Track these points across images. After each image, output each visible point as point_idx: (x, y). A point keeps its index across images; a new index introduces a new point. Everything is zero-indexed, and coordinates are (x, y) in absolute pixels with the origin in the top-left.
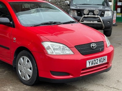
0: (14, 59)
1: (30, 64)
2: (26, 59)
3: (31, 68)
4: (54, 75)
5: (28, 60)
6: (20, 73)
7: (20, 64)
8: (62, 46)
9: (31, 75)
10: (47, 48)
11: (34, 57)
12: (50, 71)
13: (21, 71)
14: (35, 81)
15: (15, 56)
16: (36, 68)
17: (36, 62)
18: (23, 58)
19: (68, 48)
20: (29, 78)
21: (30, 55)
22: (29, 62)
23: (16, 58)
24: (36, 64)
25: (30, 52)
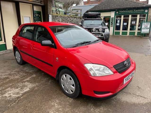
0: (57, 74)
1: (73, 82)
2: (69, 76)
3: (74, 85)
4: (97, 94)
5: (70, 78)
6: (63, 87)
7: (63, 80)
8: (103, 67)
9: (74, 91)
10: (89, 70)
12: (94, 91)
13: (64, 86)
14: (78, 95)
15: (57, 72)
16: (79, 86)
18: (66, 76)
19: (107, 68)
20: (71, 92)
21: (73, 74)
22: (71, 79)
23: (59, 74)
24: (79, 82)
25: (73, 72)
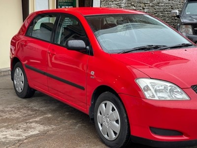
0: (92, 104)
1: (116, 115)
2: (111, 105)
3: (118, 120)
4: (155, 133)
5: (113, 108)
6: (101, 128)
7: (101, 114)
8: (170, 86)
9: (118, 132)
10: (144, 89)
11: (123, 104)
12: (150, 127)
13: (102, 125)
14: (124, 141)
15: (92, 100)
16: (126, 121)
17: (126, 112)
18: (106, 104)
19: (179, 90)
20: (114, 136)
21: (117, 99)
22: (115, 110)
23: (94, 103)
25: (117, 95)
